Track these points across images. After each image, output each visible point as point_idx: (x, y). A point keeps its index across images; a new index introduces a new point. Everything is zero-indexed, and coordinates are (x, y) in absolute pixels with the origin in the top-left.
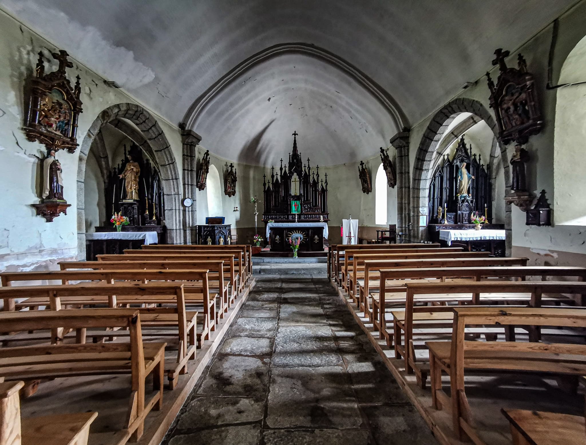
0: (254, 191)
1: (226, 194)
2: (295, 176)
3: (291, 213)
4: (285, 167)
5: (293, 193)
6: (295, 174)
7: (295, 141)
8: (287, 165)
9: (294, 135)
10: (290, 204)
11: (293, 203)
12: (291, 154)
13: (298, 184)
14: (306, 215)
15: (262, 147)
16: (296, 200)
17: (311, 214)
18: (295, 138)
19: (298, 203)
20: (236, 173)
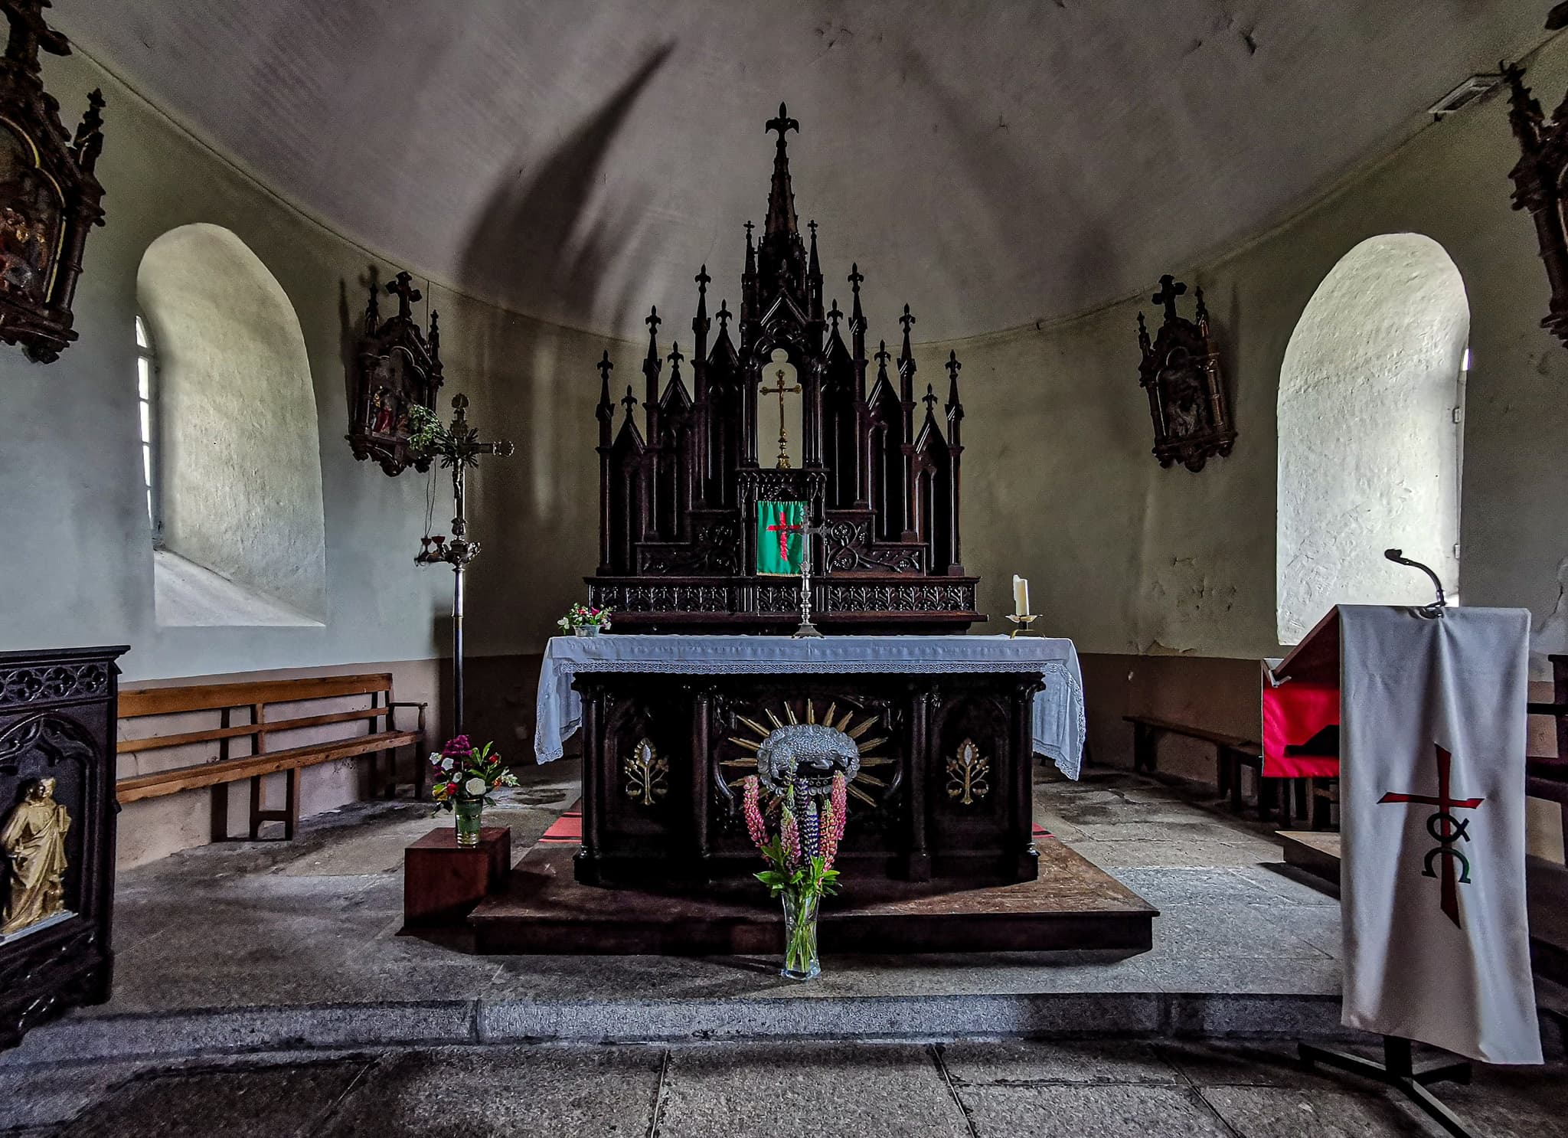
0: (556, 456)
1: (359, 455)
2: (778, 367)
3: (751, 570)
4: (724, 314)
5: (767, 459)
6: (779, 355)
7: (781, 160)
8: (735, 308)
9: (774, 134)
10: (751, 521)
11: (768, 512)
12: (759, 233)
13: (794, 402)
14: (847, 584)
15: (600, 226)
16: (786, 497)
17: (871, 584)
18: (781, 144)
19: (800, 512)
20: (434, 336)
